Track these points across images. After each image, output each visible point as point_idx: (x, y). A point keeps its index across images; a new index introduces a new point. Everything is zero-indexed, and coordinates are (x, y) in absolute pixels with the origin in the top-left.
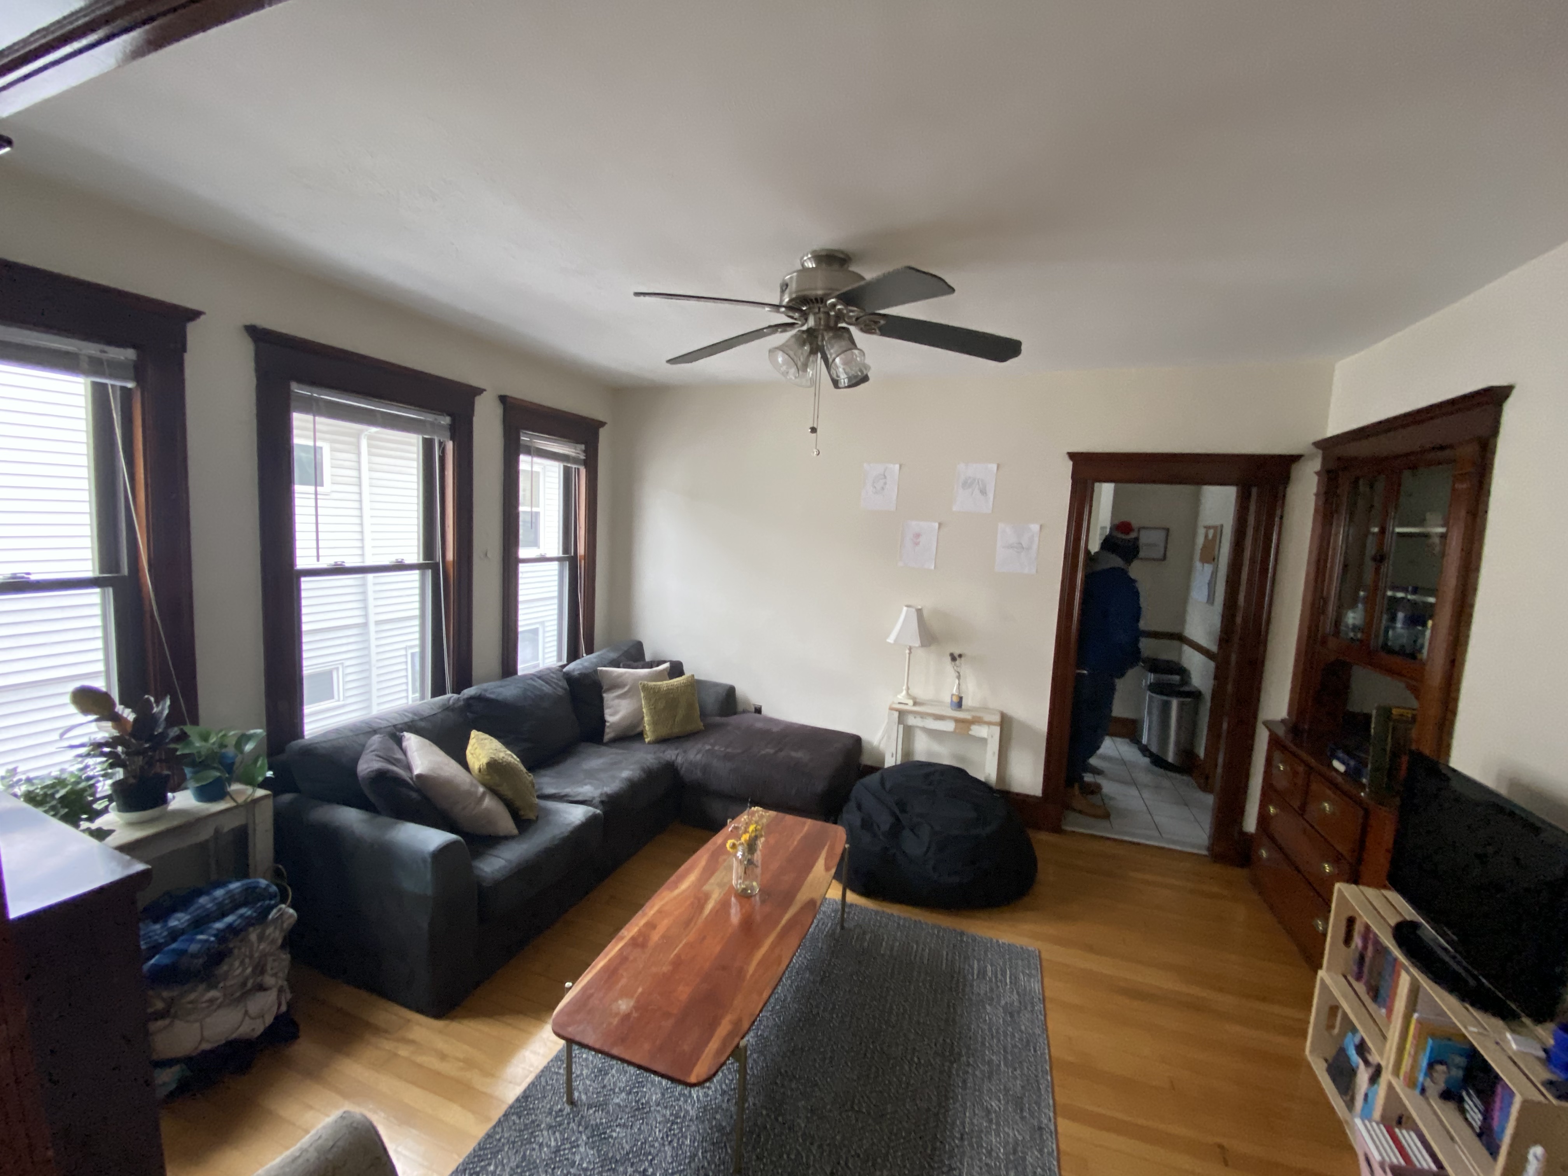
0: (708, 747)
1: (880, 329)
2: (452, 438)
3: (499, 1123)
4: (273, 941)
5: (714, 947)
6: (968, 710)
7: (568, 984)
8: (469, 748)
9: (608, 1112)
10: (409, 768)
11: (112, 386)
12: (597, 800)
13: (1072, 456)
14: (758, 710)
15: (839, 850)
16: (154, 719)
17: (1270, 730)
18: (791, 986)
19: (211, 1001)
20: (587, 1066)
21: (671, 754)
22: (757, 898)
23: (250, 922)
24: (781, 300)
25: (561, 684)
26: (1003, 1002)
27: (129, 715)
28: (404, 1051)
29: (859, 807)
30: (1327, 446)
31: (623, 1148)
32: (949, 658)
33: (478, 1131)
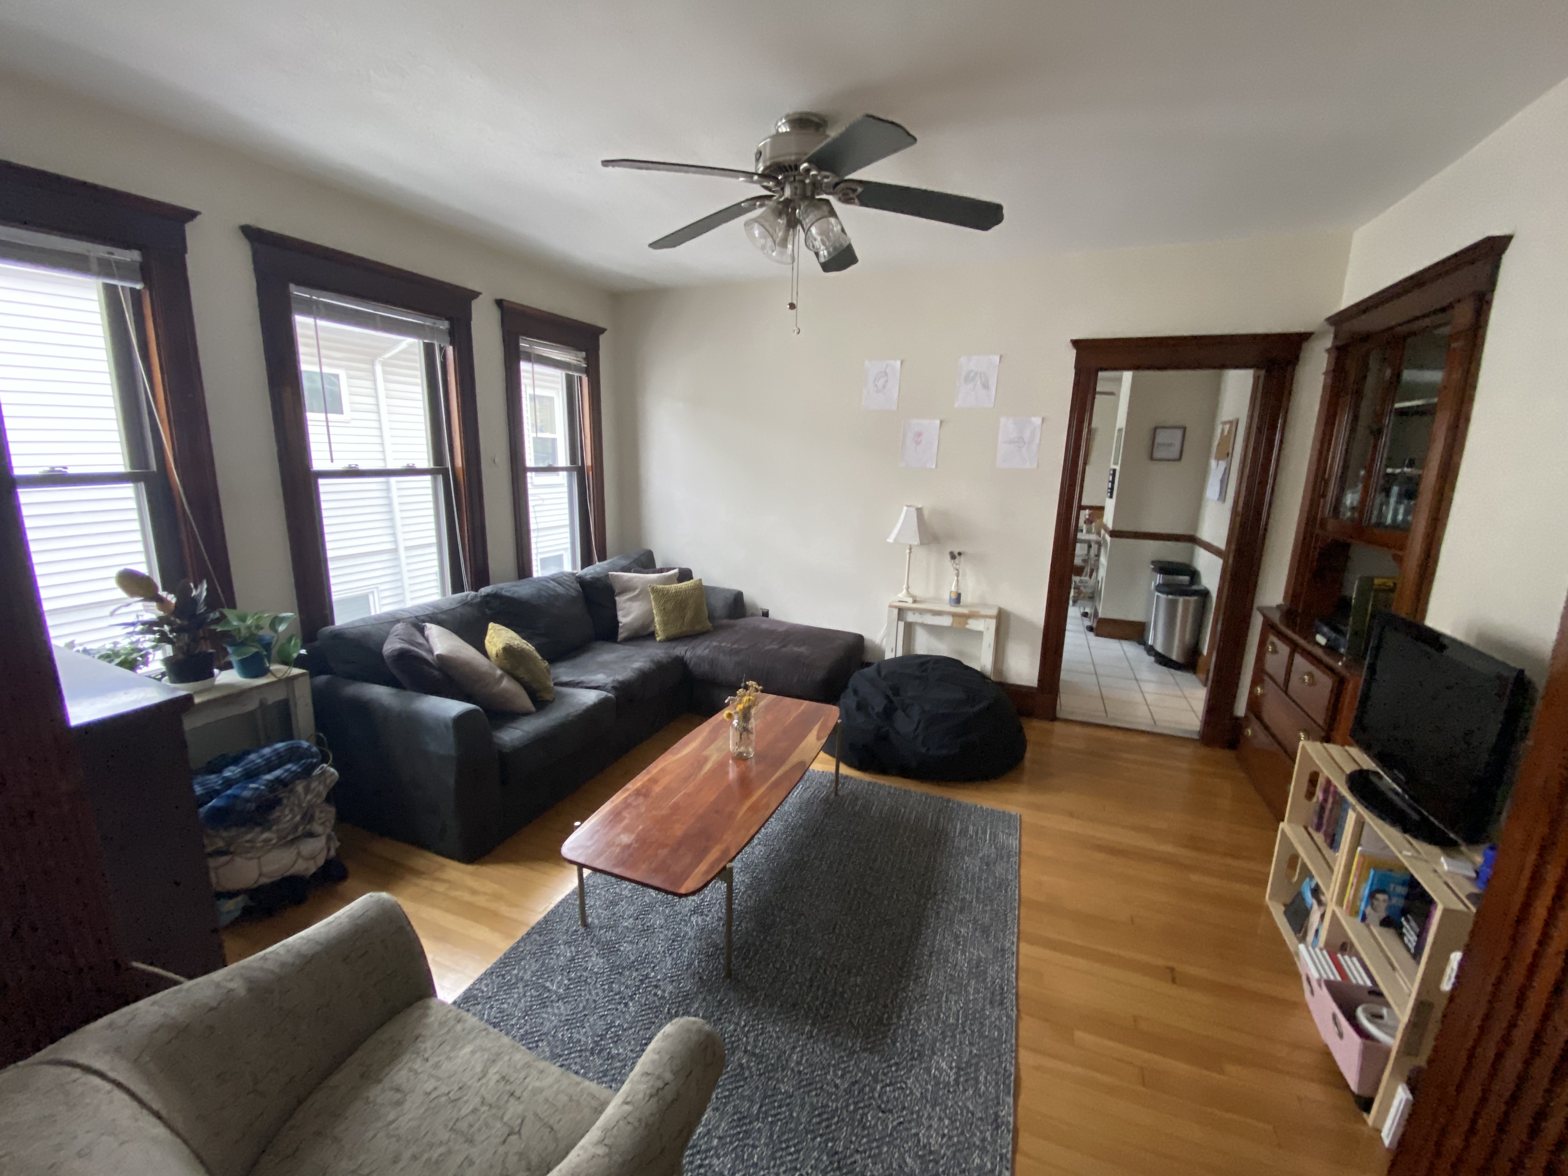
0: (715, 644)
1: (858, 197)
2: (452, 343)
3: (523, 939)
4: (318, 795)
5: (710, 796)
6: (966, 606)
7: (577, 823)
8: (487, 638)
9: (617, 933)
10: (430, 651)
11: (122, 287)
12: (609, 686)
13: (1076, 343)
14: (766, 614)
15: (831, 725)
16: (195, 601)
17: (1264, 616)
18: (785, 839)
19: (267, 841)
20: (599, 899)
21: (679, 650)
22: (753, 761)
23: (296, 776)
24: (757, 169)
25: (573, 586)
26: (980, 855)
27: (172, 599)
28: (440, 888)
29: (856, 692)
30: (1338, 320)
31: (629, 958)
32: (948, 557)
33: (504, 945)
